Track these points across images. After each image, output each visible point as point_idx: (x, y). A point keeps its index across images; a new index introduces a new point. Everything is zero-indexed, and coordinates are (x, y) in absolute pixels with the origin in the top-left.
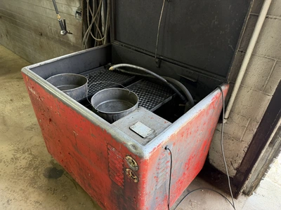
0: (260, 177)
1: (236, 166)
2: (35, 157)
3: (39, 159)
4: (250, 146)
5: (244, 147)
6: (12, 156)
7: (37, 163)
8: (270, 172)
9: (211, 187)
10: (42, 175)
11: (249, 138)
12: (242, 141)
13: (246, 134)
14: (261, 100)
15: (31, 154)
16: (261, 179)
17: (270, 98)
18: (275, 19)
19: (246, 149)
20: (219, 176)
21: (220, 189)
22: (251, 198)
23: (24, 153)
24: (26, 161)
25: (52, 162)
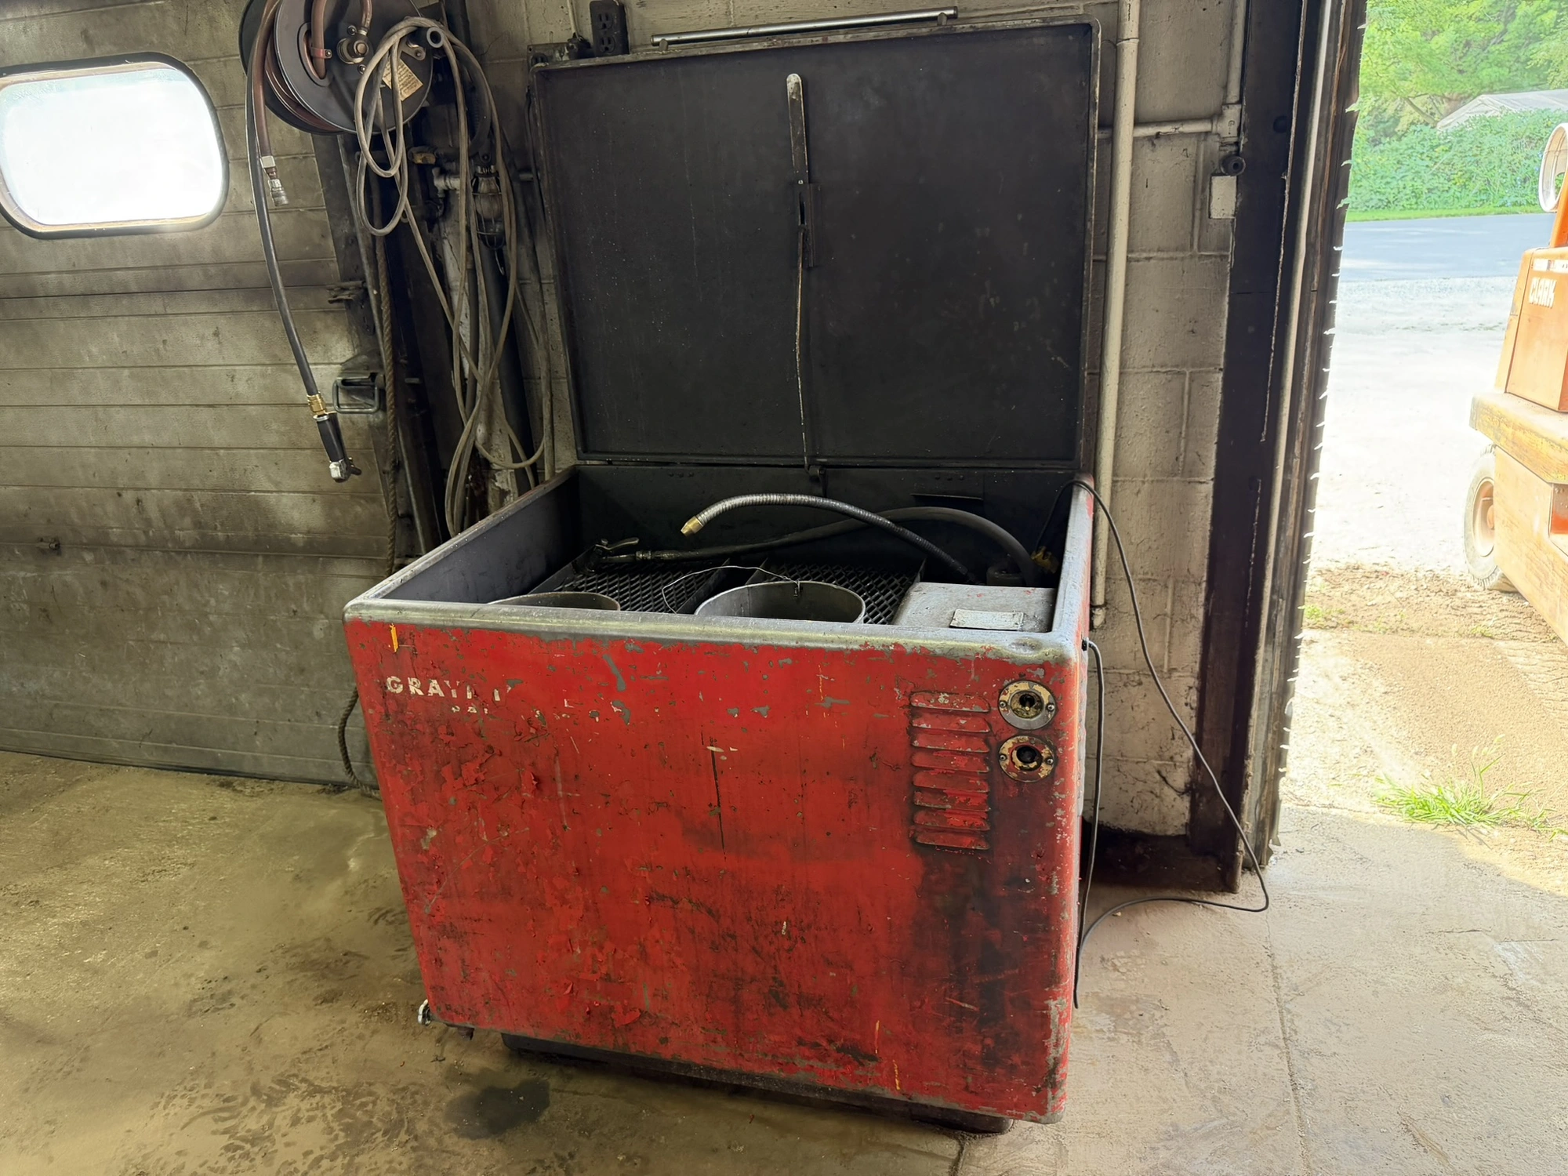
0: (1271, 770)
1: (1180, 778)
2: (349, 1095)
3: (380, 1090)
4: (1203, 676)
5: (1183, 689)
6: (224, 1140)
7: (383, 1106)
8: (1294, 732)
9: (1133, 893)
10: (450, 1141)
11: (1190, 648)
12: (1171, 670)
13: (1175, 641)
14: (1184, 505)
15: (315, 1090)
16: (1278, 776)
17: (1207, 488)
18: (1148, 259)
19: (1194, 697)
20: (1139, 850)
21: (1167, 887)
22: (1274, 870)
23: (272, 1101)
24: (319, 1125)
25: (455, 1075)
